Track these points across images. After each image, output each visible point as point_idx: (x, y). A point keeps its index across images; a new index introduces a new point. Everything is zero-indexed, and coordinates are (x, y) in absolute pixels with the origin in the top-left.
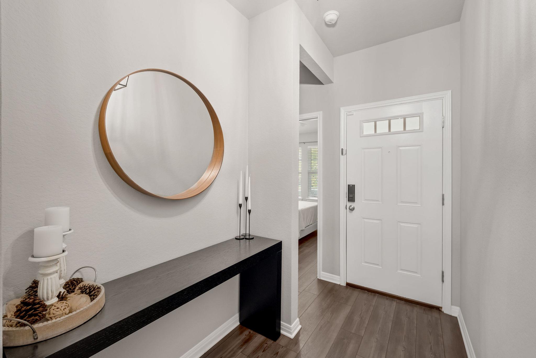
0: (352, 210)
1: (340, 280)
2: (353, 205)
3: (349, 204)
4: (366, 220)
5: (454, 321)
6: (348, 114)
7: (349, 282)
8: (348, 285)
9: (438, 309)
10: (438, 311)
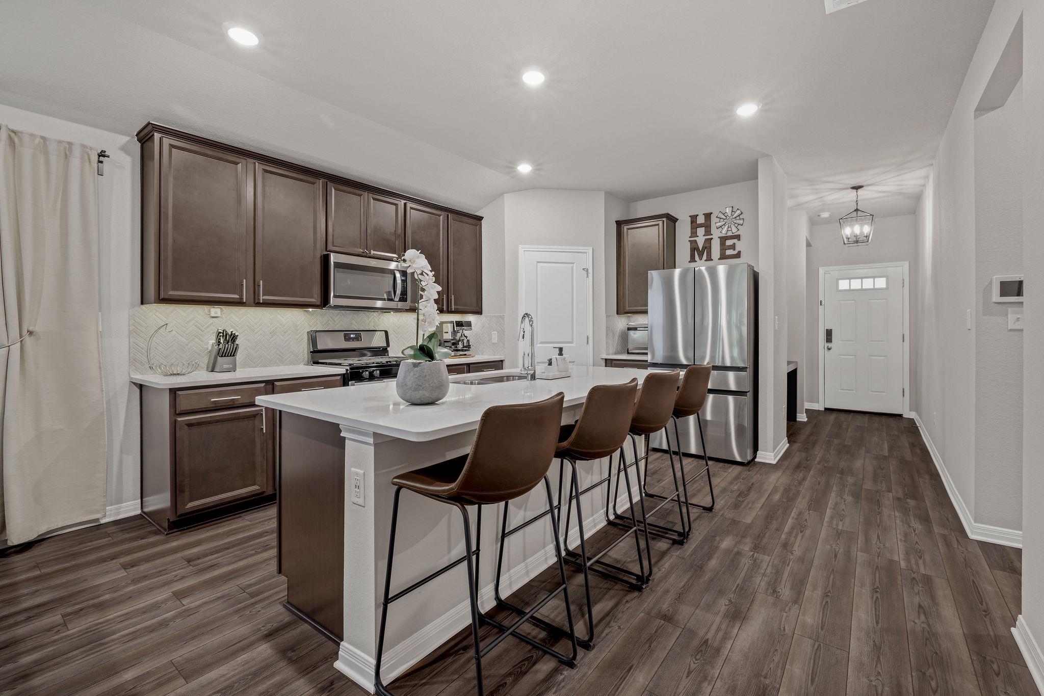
0: (829, 349)
1: (819, 407)
2: (830, 345)
3: (827, 345)
4: (842, 356)
5: (912, 421)
6: (827, 272)
7: (827, 406)
8: (826, 409)
9: (900, 416)
10: (900, 418)
